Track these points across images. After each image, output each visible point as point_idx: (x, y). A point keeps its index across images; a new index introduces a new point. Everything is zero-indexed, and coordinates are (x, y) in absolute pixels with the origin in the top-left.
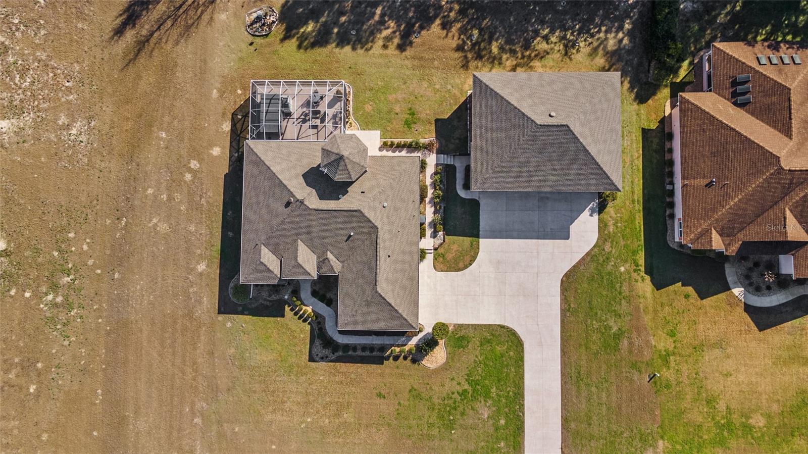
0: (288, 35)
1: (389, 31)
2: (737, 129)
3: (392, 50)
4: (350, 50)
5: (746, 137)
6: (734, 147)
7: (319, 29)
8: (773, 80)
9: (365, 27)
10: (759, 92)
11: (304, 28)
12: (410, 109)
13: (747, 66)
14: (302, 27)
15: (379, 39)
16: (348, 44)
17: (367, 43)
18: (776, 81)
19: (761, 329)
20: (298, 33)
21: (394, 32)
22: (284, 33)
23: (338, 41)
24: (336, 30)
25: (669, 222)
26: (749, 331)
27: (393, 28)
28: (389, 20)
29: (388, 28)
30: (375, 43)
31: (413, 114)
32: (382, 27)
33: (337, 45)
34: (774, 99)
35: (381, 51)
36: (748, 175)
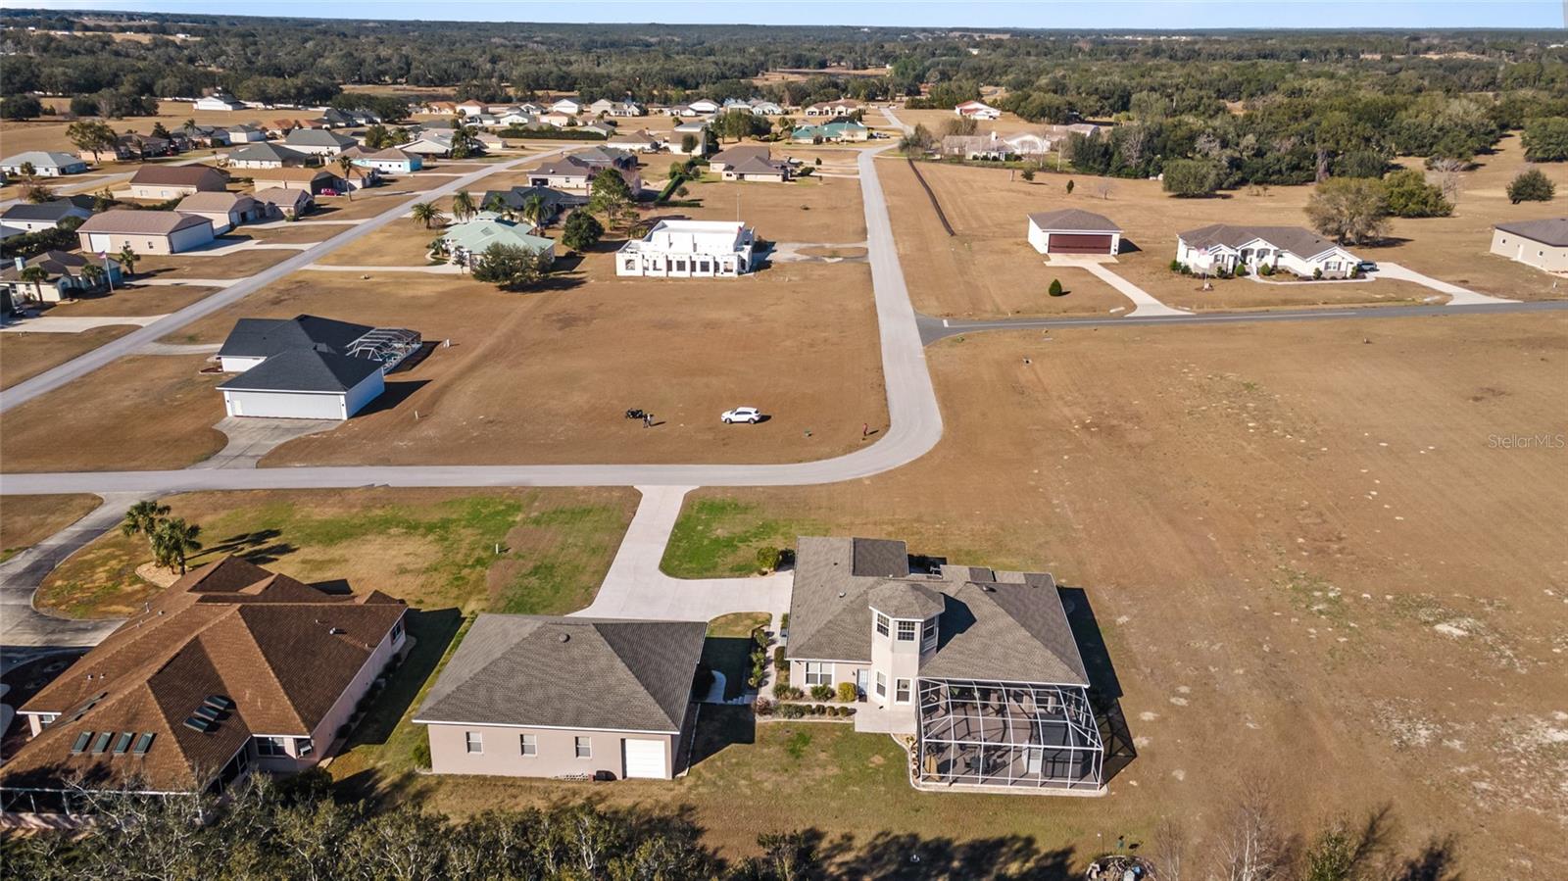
0: (1059, 859)
1: (838, 859)
2: (264, 659)
3: (833, 833)
4: (920, 835)
5: (260, 646)
6: (282, 646)
7: (993, 865)
8: (159, 703)
9: (892, 868)
10: (190, 700)
11: (1025, 869)
12: (797, 757)
13: (177, 737)
14: (1030, 870)
15: (861, 849)
16: (926, 845)
17: (886, 846)
18: (157, 698)
19: (345, 581)
20: (1038, 860)
21: (828, 857)
22: (1069, 862)
23: (949, 850)
24: (956, 864)
25: (404, 656)
26: (358, 581)
27: (830, 865)
28: (840, 876)
29: (840, 865)
30: (870, 843)
31: (792, 751)
32: (853, 865)
33: (949, 842)
34: (178, 683)
35: (855, 832)
36: (287, 616)
